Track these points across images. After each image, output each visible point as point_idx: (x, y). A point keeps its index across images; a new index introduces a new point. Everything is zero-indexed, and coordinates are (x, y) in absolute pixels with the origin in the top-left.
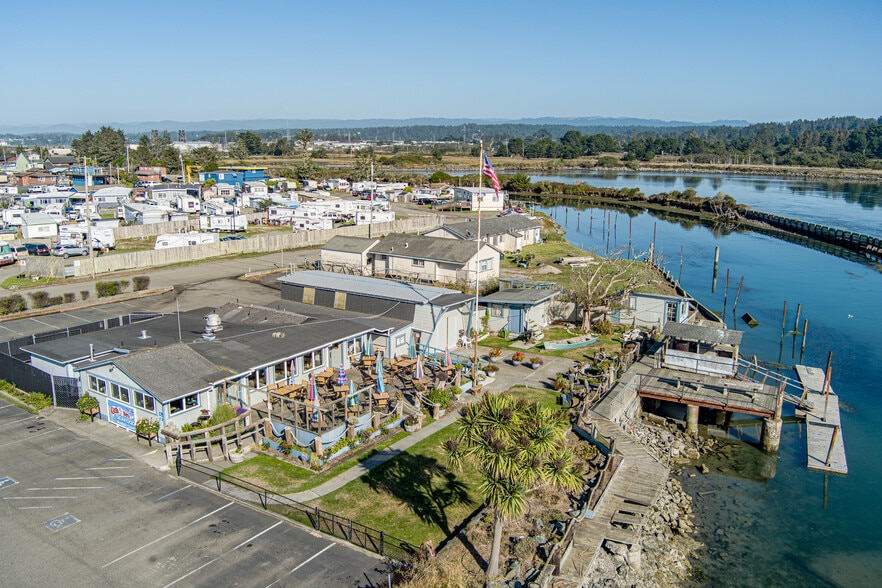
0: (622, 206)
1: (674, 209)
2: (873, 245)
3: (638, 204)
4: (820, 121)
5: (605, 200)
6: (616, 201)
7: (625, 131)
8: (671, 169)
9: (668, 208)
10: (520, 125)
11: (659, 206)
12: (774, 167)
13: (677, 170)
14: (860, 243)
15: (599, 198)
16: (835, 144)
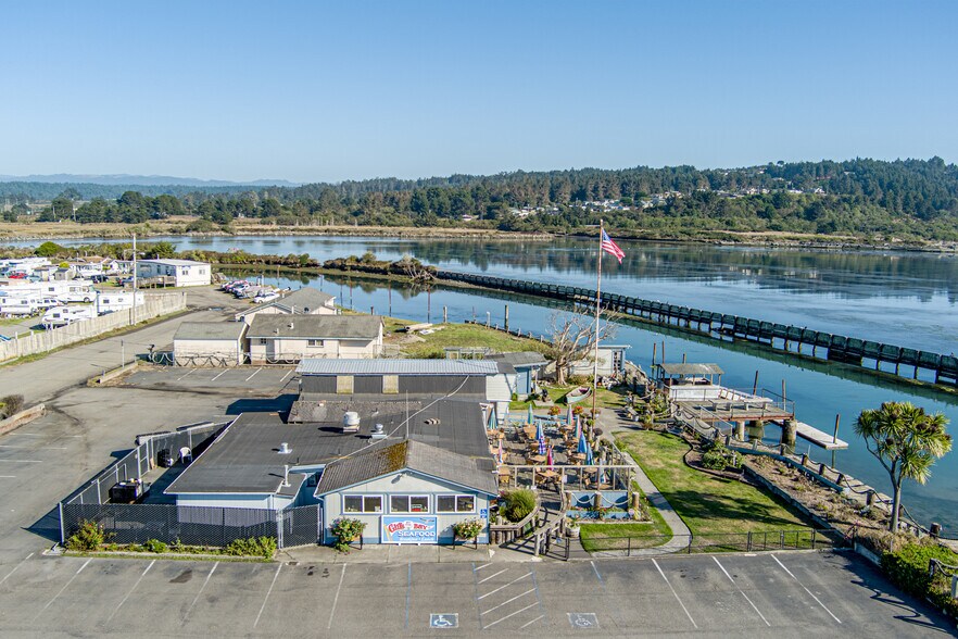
0: (292, 273)
1: (357, 274)
2: (581, 295)
3: (312, 270)
4: (366, 182)
5: (272, 267)
6: (285, 268)
7: (165, 191)
8: (271, 233)
9: (349, 273)
10: (35, 184)
11: (337, 271)
12: (356, 227)
13: (276, 233)
14: (566, 294)
15: (263, 266)
16: (402, 205)
